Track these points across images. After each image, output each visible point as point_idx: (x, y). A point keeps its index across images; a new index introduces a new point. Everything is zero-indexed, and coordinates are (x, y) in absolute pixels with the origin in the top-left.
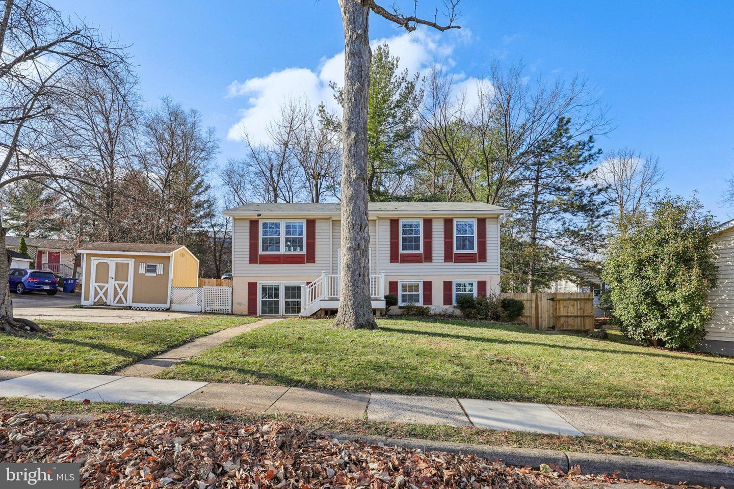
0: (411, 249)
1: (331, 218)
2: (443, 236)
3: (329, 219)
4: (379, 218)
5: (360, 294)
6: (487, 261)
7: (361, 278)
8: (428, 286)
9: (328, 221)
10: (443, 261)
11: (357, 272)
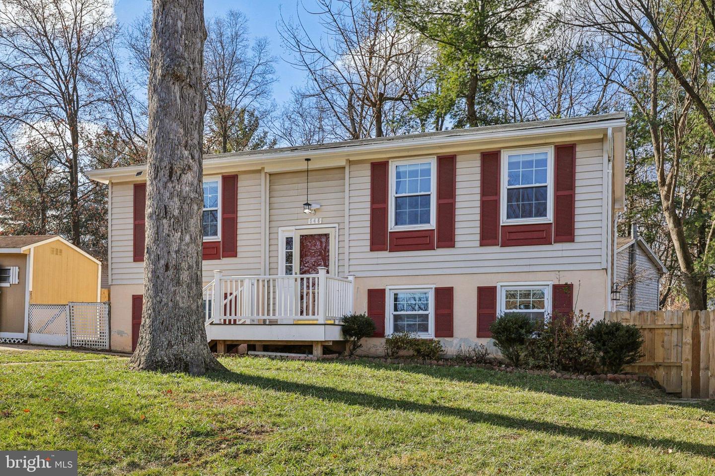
0: (414, 221)
1: (263, 168)
2: (478, 190)
3: (259, 171)
4: (350, 162)
5: (167, 304)
6: (577, 239)
7: (171, 272)
8: (444, 296)
9: (257, 175)
10: (478, 243)
11: (162, 262)
